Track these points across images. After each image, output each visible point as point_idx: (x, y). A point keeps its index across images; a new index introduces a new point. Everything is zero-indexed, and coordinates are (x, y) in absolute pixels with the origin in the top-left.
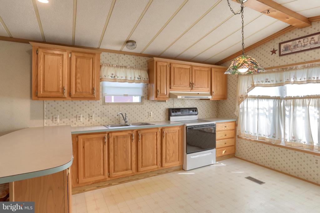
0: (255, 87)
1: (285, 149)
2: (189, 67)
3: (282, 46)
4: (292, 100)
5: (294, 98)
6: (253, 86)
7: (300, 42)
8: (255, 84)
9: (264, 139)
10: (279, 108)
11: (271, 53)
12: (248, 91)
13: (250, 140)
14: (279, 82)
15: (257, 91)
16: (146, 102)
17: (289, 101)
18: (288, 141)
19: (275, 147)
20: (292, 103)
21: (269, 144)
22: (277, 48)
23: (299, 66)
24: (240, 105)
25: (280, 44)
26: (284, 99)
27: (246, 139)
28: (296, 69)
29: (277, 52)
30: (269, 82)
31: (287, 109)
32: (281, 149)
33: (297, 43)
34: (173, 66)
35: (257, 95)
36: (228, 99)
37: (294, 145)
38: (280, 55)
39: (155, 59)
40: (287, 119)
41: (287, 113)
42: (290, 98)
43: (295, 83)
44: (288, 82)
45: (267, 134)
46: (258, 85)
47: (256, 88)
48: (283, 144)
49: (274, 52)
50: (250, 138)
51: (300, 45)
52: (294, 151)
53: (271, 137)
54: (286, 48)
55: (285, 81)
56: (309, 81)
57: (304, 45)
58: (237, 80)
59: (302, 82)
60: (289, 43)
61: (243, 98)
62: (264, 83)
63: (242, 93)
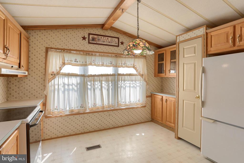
0: (65, 65)
1: (92, 114)
3: (91, 36)
4: (92, 77)
5: (94, 76)
6: (64, 64)
7: (101, 38)
8: (66, 62)
11: (82, 39)
12: (61, 68)
13: (61, 116)
14: (84, 63)
15: (67, 69)
17: (90, 78)
18: (90, 107)
19: (85, 115)
20: (92, 80)
22: (87, 36)
23: (98, 54)
24: (50, 83)
25: (89, 34)
26: (87, 76)
27: (56, 117)
28: (95, 55)
29: (87, 39)
30: (77, 62)
31: (89, 83)
32: (89, 114)
33: (100, 38)
35: (67, 72)
37: (95, 110)
38: (89, 43)
40: (89, 92)
41: (89, 87)
42: (91, 76)
43: (95, 65)
44: (91, 64)
45: (76, 106)
46: (69, 64)
48: (88, 111)
49: (84, 38)
50: (61, 114)
51: (101, 40)
52: (97, 113)
53: (79, 108)
54: (93, 39)
55: (88, 63)
56: (103, 65)
57: (104, 42)
58: (44, 56)
59: (98, 66)
60: (96, 36)
61: (54, 75)
62: (73, 62)
63: (54, 70)
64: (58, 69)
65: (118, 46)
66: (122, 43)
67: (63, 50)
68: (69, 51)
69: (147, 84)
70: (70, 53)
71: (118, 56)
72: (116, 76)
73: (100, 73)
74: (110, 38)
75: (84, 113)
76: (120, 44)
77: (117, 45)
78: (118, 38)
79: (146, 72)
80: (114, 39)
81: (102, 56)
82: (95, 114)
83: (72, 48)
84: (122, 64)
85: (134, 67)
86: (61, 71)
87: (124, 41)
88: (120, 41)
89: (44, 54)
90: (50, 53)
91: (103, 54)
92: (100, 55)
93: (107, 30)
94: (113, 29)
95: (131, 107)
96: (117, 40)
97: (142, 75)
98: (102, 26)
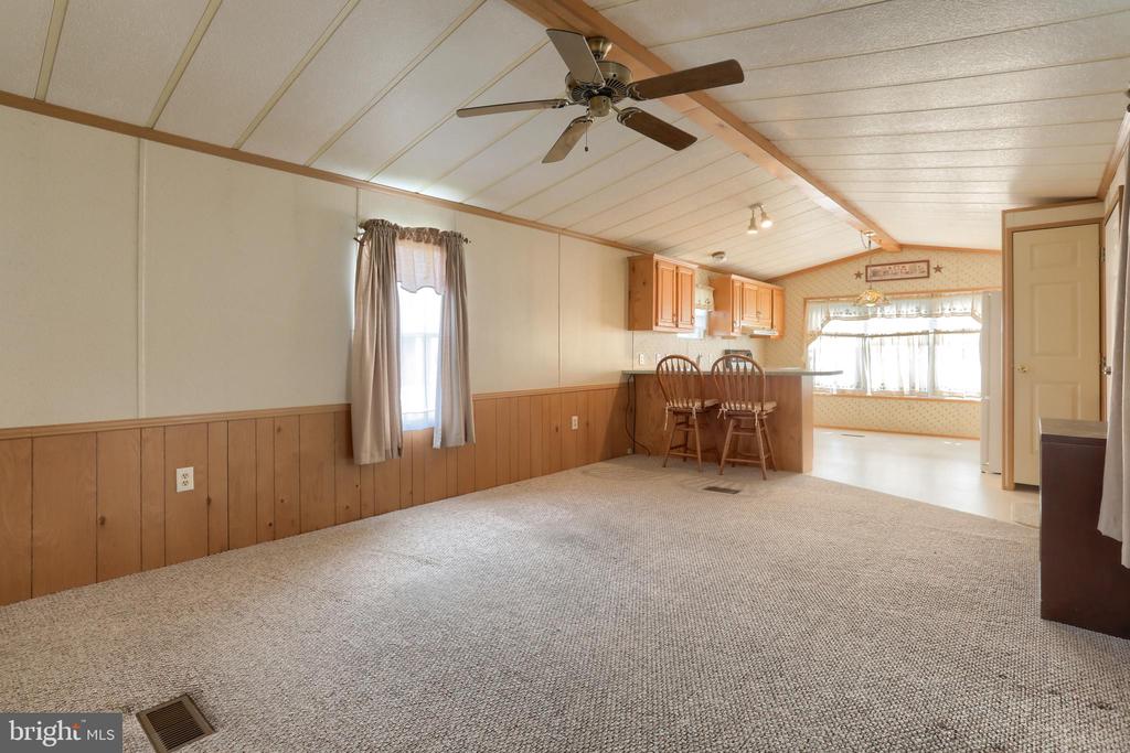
0: (830, 320)
1: (873, 400)
2: (755, 288)
3: (870, 269)
5: (882, 336)
6: (828, 319)
7: (889, 268)
8: (832, 315)
9: (843, 391)
10: (864, 349)
11: (856, 276)
12: (822, 326)
14: (863, 315)
15: (832, 327)
16: (708, 338)
17: (876, 339)
18: (876, 390)
19: (862, 400)
20: (879, 342)
21: (853, 396)
22: (863, 270)
24: (809, 347)
25: (867, 267)
26: (870, 336)
29: (863, 276)
30: (850, 314)
31: (873, 349)
32: (868, 400)
34: (746, 286)
35: (833, 332)
36: (785, 339)
37: (884, 395)
38: (867, 281)
39: (733, 277)
40: (873, 361)
41: (873, 355)
42: (877, 336)
43: (883, 316)
44: (874, 316)
45: (849, 385)
46: (835, 318)
47: (832, 322)
48: (869, 394)
49: (858, 275)
51: (889, 272)
52: (883, 400)
54: (875, 274)
55: (870, 313)
56: (898, 316)
57: (895, 274)
58: (801, 310)
59: (890, 317)
60: (879, 268)
61: (814, 335)
62: (844, 315)
63: (814, 328)
64: (819, 327)
65: (928, 277)
66: (938, 269)
67: (827, 299)
68: (836, 299)
70: (838, 301)
71: (934, 294)
72: (931, 336)
73: (895, 332)
74: (907, 266)
75: (860, 397)
76: (932, 271)
77: (926, 274)
78: (928, 262)
80: (918, 264)
81: (897, 299)
82: (879, 400)
83: (841, 293)
84: (943, 309)
85: (972, 315)
86: (824, 330)
87: (942, 263)
88: (933, 264)
89: (801, 308)
90: (810, 306)
93: (898, 252)
95: (965, 399)
96: (924, 266)
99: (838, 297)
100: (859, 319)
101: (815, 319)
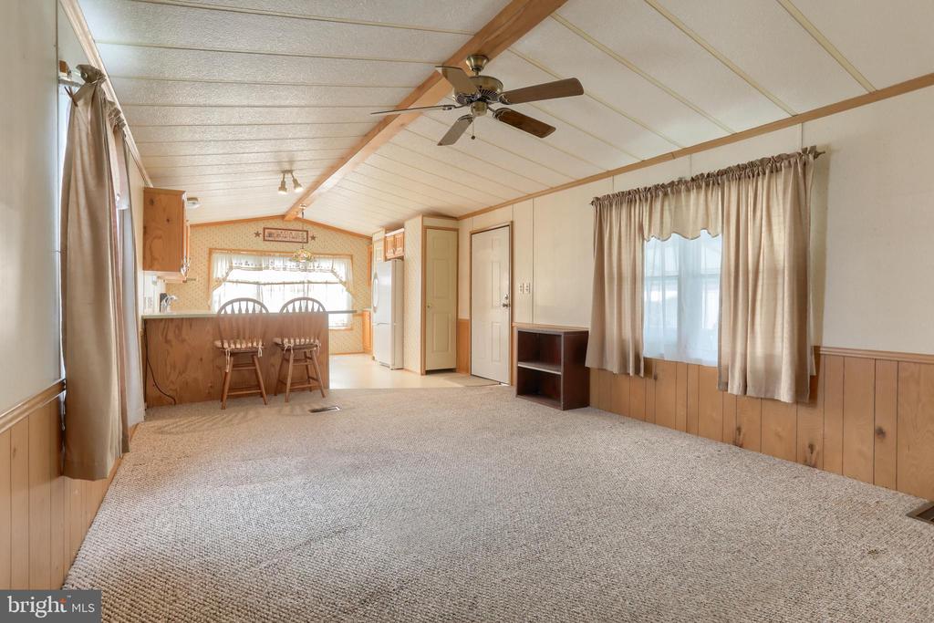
0: (233, 269)
3: (266, 231)
5: (272, 284)
6: (231, 268)
7: (282, 232)
8: (234, 265)
10: (259, 294)
11: (255, 235)
12: (227, 274)
14: (258, 267)
15: (235, 275)
17: (267, 286)
20: (270, 289)
22: (261, 231)
23: (277, 254)
24: (214, 292)
25: (264, 229)
26: (263, 284)
28: (274, 256)
29: (261, 236)
30: (249, 265)
33: (280, 233)
35: (236, 279)
38: (264, 240)
43: (273, 268)
44: (267, 268)
46: (238, 268)
47: (234, 271)
49: (257, 234)
51: (282, 235)
54: (270, 235)
55: (263, 266)
56: (285, 269)
57: (286, 237)
58: (207, 258)
59: (278, 269)
60: (273, 231)
61: (220, 282)
62: (243, 266)
63: (219, 276)
64: (225, 275)
65: (307, 242)
66: (313, 238)
67: (231, 251)
68: (237, 251)
69: (354, 296)
70: (239, 254)
72: (306, 285)
73: (281, 281)
74: (294, 233)
76: (310, 239)
77: (305, 240)
78: (307, 232)
79: (351, 278)
80: (301, 233)
81: (284, 256)
83: (241, 247)
84: (314, 267)
85: (332, 271)
86: (228, 278)
87: (315, 234)
88: (310, 235)
89: (207, 256)
90: (215, 256)
91: (284, 254)
92: (280, 256)
93: (290, 221)
94: (297, 219)
96: (305, 234)
97: (345, 283)
98: (283, 217)
99: (239, 250)
100: (255, 269)
101: (220, 268)
